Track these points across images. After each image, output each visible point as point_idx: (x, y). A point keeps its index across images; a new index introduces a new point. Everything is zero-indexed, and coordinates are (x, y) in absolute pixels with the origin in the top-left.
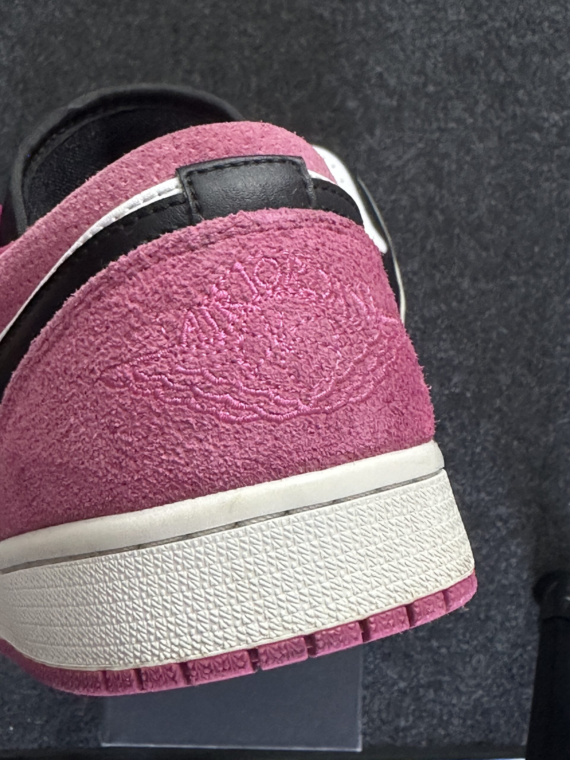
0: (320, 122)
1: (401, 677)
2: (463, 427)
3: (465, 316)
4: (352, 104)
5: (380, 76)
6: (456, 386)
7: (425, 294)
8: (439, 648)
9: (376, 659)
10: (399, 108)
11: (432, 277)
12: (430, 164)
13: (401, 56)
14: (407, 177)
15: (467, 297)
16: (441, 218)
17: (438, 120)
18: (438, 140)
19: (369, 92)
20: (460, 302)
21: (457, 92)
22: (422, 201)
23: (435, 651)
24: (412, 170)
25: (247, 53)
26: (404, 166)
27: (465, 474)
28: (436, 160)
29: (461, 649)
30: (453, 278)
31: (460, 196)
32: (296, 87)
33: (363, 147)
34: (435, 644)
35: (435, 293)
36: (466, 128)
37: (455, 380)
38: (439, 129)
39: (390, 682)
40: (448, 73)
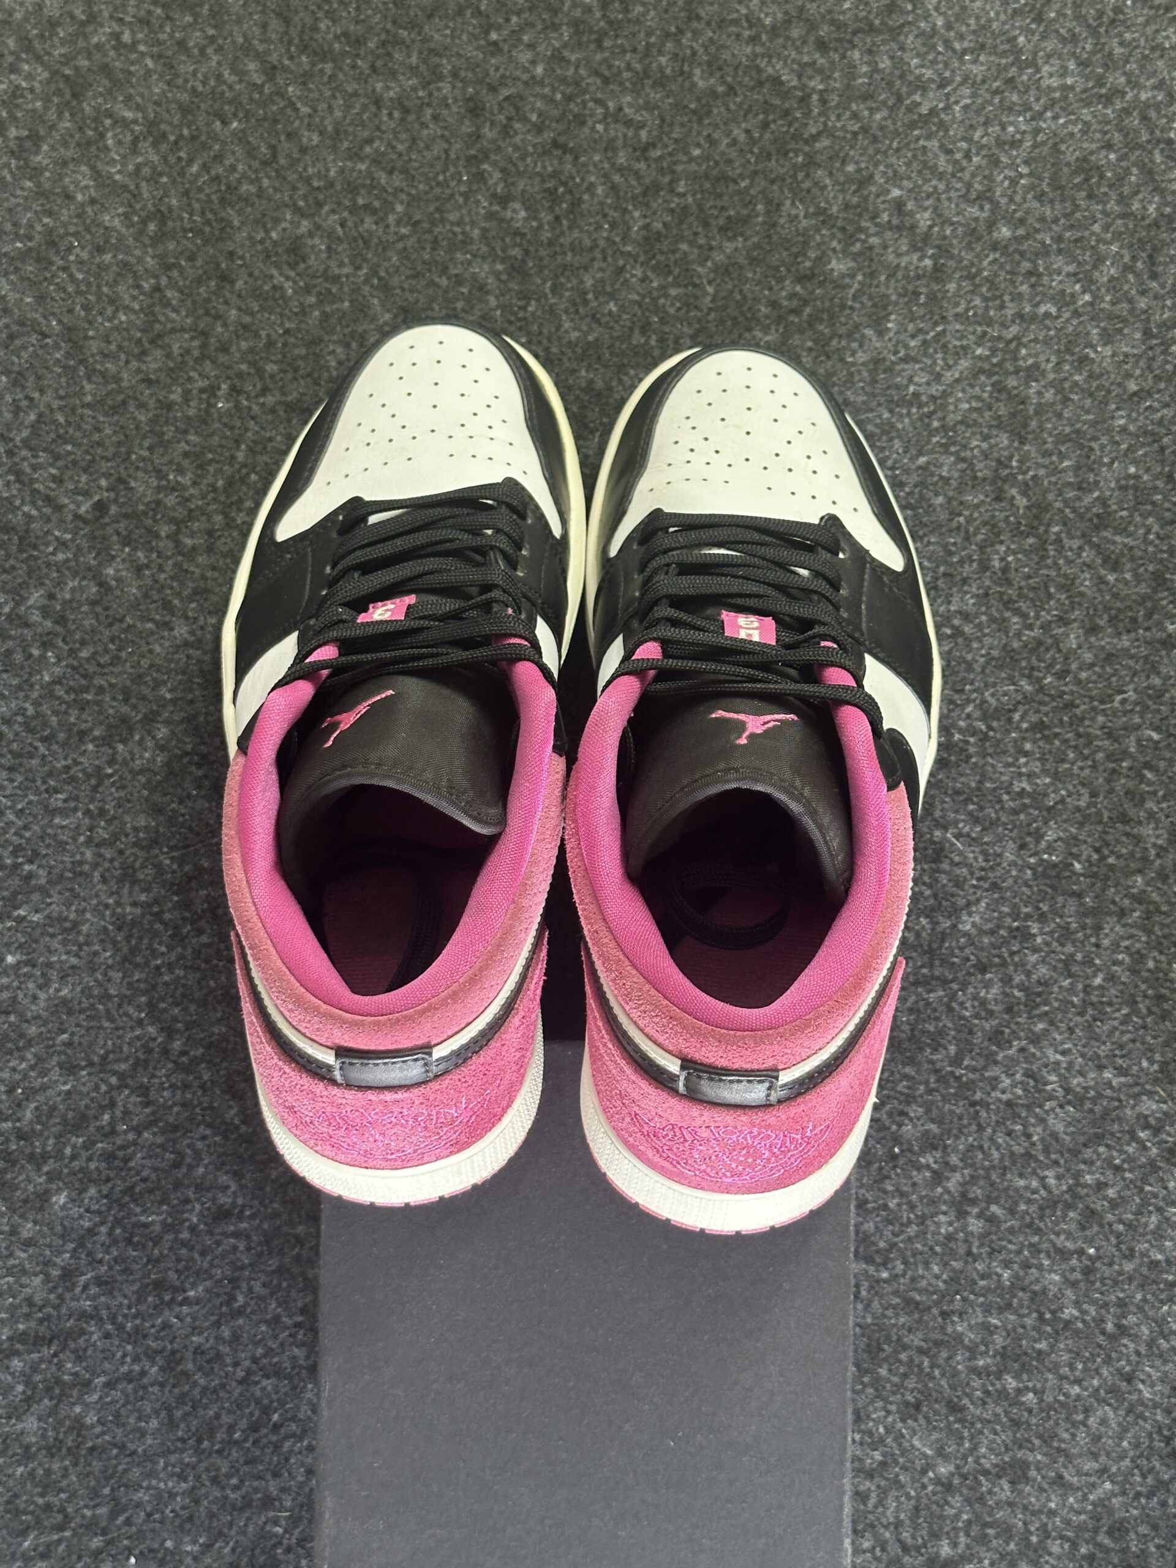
0: (774, 304)
1: (940, 1452)
2: (1066, 934)
3: (1071, 705)
4: (838, 266)
5: (899, 205)
6: (1050, 849)
7: (990, 659)
8: (1019, 1391)
9: (889, 1413)
10: (938, 273)
11: (1002, 625)
12: (999, 388)
13: (942, 162)
14: (952, 418)
15: (1074, 666)
16: (1021, 502)
17: (1017, 297)
18: (1017, 338)
19: (874, 241)
20: (1061, 675)
21: (1059, 239)
22: (983, 469)
23: (1012, 1400)
24: (962, 404)
25: (622, 160)
26: (945, 395)
27: (1071, 1030)
28: (1012, 382)
29: (1067, 1395)
30: (1046, 627)
31: (1062, 457)
32: (723, 230)
33: (861, 357)
34: (1011, 1383)
35: (1009, 659)
36: (1076, 314)
37: (1050, 836)
38: (1020, 316)
39: (919, 1464)
40: (1040, 197)
